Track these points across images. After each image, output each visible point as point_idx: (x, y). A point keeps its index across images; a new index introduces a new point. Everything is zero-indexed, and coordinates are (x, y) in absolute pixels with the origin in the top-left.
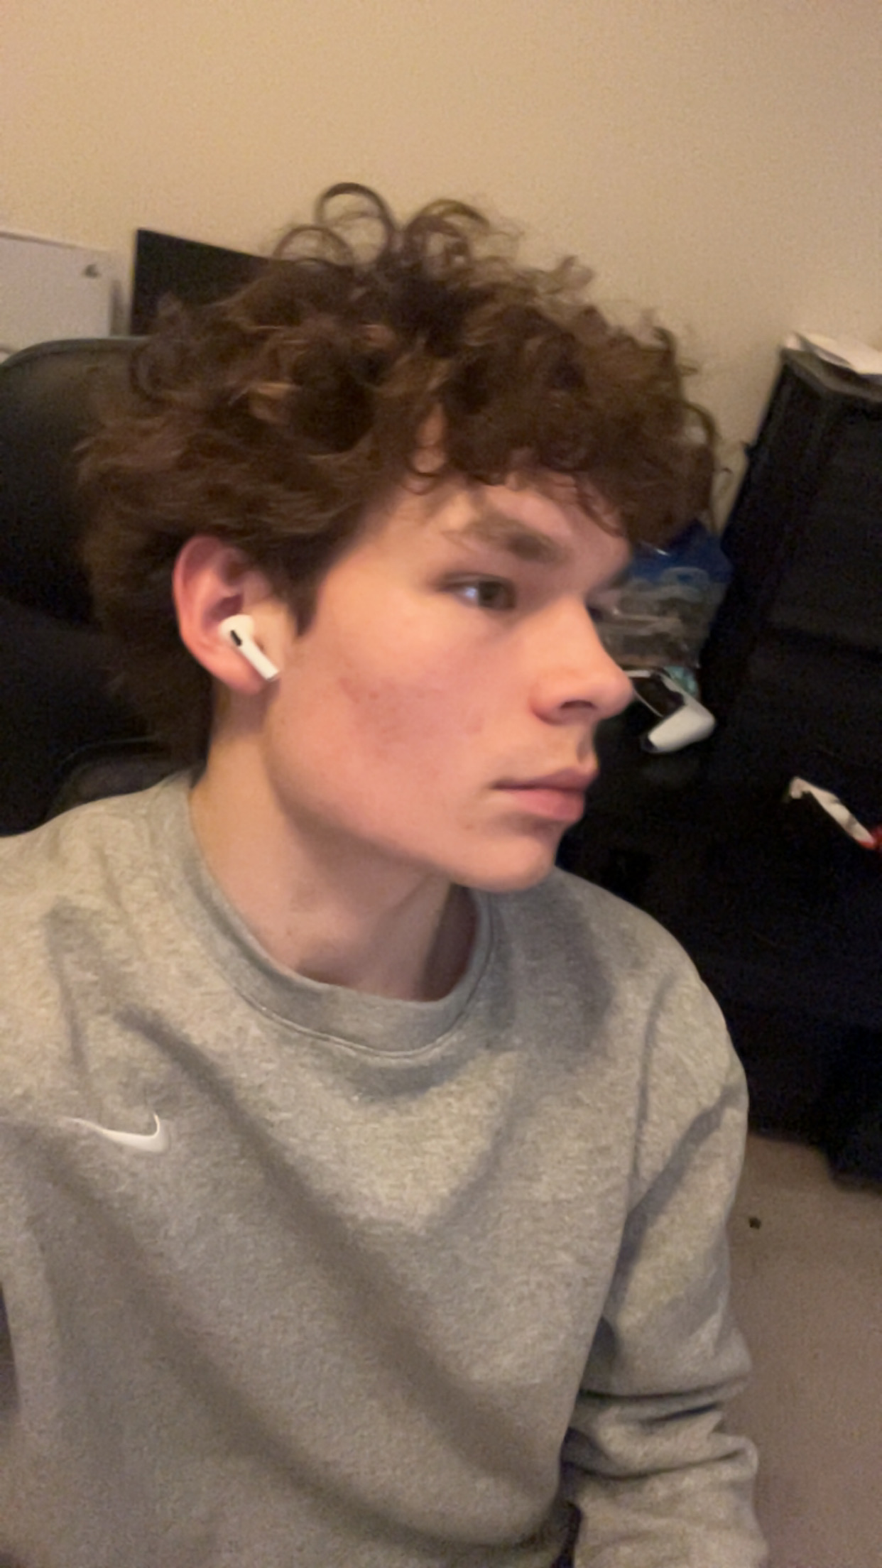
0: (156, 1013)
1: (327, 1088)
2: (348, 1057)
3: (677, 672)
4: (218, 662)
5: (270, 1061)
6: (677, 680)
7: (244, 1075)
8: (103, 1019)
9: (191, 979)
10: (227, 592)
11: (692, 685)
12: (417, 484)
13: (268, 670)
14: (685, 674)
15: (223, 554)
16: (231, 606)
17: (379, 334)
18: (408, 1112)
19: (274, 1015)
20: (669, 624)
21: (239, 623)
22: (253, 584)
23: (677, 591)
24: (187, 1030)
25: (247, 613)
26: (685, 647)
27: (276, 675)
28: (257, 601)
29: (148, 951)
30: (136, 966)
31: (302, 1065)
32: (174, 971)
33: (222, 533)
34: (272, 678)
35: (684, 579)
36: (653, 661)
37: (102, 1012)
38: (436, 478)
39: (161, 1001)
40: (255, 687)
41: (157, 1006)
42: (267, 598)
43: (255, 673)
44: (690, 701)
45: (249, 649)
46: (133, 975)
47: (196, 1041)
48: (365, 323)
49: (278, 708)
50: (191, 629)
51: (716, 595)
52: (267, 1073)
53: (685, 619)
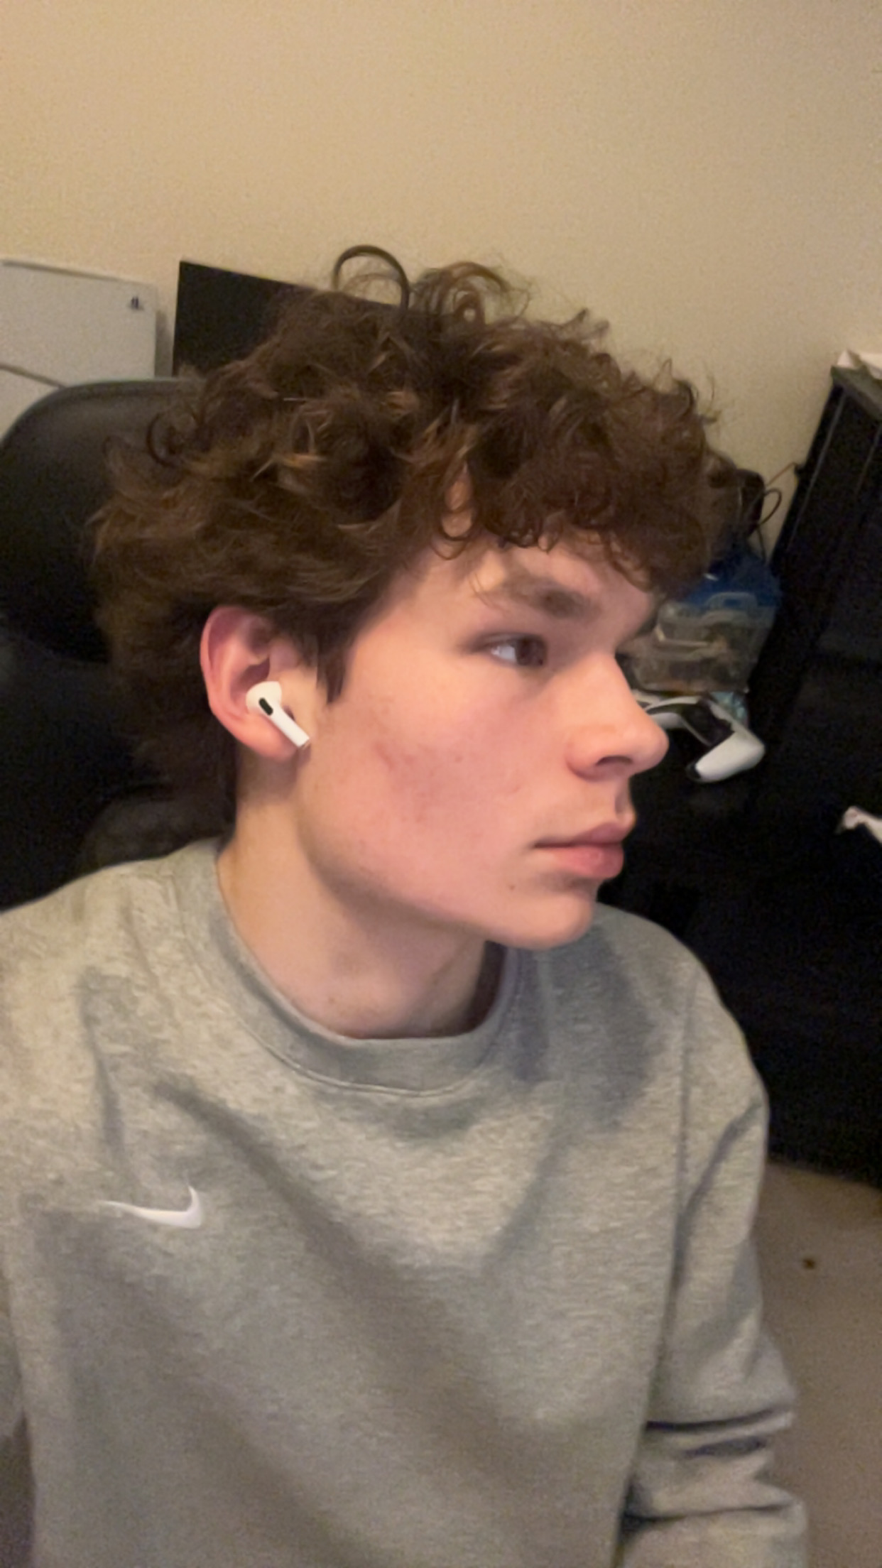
0: (191, 1079)
1: (368, 1139)
2: (390, 1104)
3: (726, 699)
4: (249, 730)
5: (309, 1119)
6: (725, 707)
7: (283, 1137)
8: (137, 1090)
9: (224, 1042)
10: (254, 660)
11: (741, 712)
12: (446, 548)
13: (299, 737)
14: (733, 700)
15: (248, 622)
16: (258, 674)
17: (405, 399)
18: (453, 1154)
19: (310, 1072)
20: (717, 649)
21: (268, 690)
22: (280, 652)
23: (725, 616)
24: (224, 1094)
25: (277, 679)
26: (733, 673)
27: (308, 741)
28: (285, 666)
29: (178, 1015)
30: (167, 1033)
31: (343, 1119)
32: (205, 1036)
33: (248, 603)
34: (303, 746)
35: (731, 604)
36: (698, 687)
37: (135, 1084)
38: (465, 541)
39: (194, 1067)
40: (287, 753)
41: (189, 1072)
42: (298, 664)
43: (285, 740)
44: (737, 727)
45: (279, 717)
46: (165, 1042)
47: (232, 1106)
48: (390, 390)
49: (310, 775)
50: (219, 699)
51: (766, 619)
52: (307, 1132)
53: (733, 644)
